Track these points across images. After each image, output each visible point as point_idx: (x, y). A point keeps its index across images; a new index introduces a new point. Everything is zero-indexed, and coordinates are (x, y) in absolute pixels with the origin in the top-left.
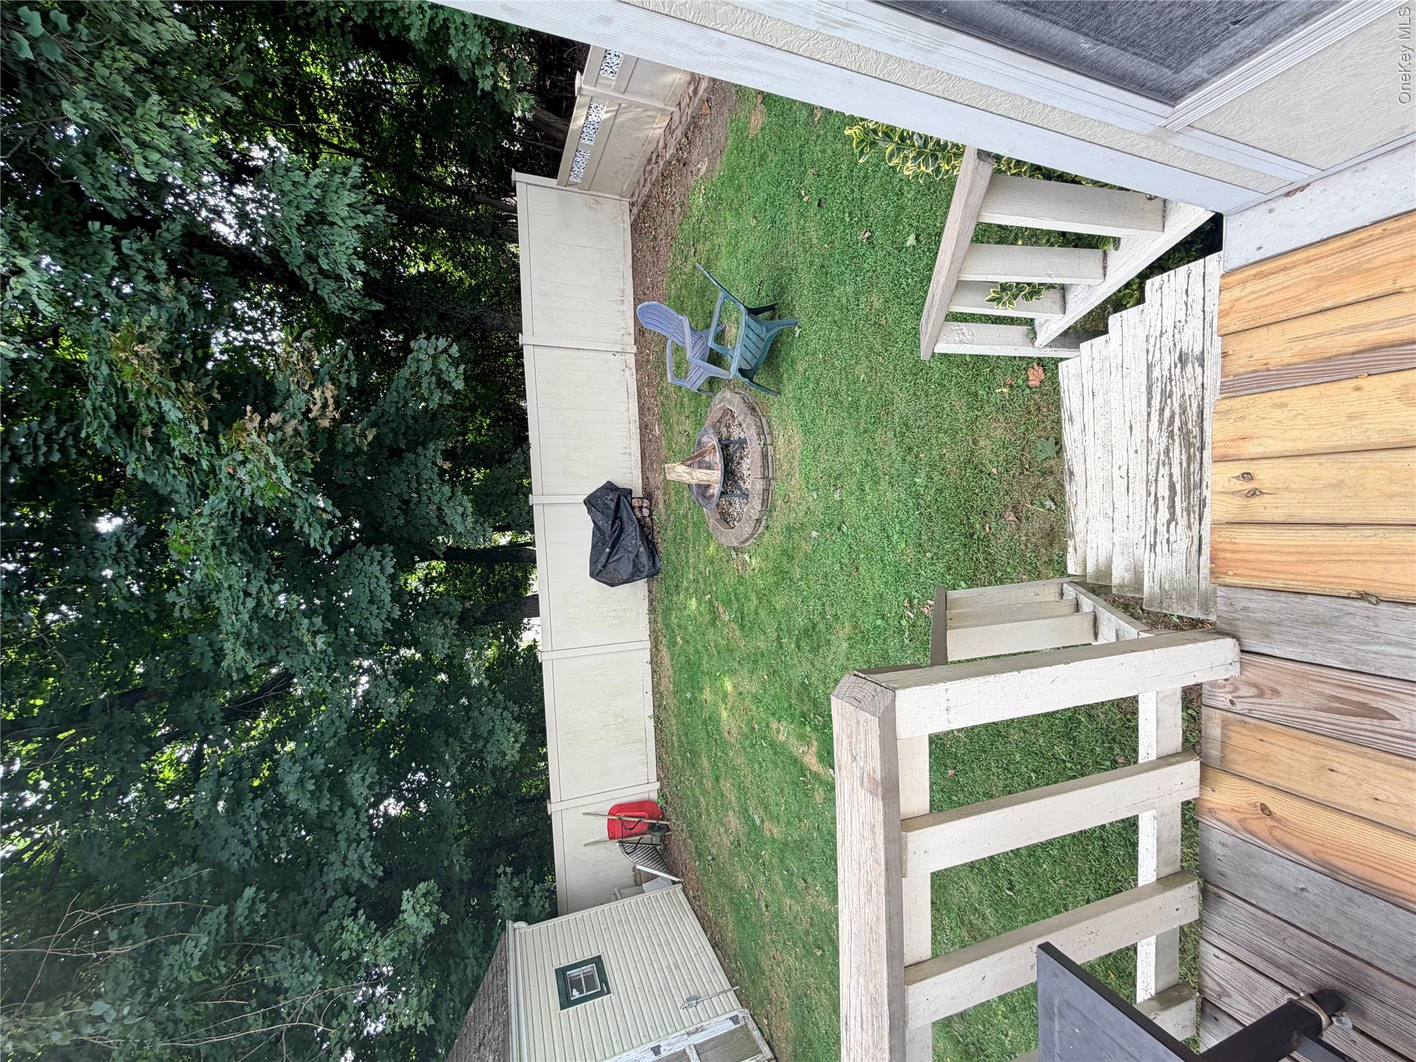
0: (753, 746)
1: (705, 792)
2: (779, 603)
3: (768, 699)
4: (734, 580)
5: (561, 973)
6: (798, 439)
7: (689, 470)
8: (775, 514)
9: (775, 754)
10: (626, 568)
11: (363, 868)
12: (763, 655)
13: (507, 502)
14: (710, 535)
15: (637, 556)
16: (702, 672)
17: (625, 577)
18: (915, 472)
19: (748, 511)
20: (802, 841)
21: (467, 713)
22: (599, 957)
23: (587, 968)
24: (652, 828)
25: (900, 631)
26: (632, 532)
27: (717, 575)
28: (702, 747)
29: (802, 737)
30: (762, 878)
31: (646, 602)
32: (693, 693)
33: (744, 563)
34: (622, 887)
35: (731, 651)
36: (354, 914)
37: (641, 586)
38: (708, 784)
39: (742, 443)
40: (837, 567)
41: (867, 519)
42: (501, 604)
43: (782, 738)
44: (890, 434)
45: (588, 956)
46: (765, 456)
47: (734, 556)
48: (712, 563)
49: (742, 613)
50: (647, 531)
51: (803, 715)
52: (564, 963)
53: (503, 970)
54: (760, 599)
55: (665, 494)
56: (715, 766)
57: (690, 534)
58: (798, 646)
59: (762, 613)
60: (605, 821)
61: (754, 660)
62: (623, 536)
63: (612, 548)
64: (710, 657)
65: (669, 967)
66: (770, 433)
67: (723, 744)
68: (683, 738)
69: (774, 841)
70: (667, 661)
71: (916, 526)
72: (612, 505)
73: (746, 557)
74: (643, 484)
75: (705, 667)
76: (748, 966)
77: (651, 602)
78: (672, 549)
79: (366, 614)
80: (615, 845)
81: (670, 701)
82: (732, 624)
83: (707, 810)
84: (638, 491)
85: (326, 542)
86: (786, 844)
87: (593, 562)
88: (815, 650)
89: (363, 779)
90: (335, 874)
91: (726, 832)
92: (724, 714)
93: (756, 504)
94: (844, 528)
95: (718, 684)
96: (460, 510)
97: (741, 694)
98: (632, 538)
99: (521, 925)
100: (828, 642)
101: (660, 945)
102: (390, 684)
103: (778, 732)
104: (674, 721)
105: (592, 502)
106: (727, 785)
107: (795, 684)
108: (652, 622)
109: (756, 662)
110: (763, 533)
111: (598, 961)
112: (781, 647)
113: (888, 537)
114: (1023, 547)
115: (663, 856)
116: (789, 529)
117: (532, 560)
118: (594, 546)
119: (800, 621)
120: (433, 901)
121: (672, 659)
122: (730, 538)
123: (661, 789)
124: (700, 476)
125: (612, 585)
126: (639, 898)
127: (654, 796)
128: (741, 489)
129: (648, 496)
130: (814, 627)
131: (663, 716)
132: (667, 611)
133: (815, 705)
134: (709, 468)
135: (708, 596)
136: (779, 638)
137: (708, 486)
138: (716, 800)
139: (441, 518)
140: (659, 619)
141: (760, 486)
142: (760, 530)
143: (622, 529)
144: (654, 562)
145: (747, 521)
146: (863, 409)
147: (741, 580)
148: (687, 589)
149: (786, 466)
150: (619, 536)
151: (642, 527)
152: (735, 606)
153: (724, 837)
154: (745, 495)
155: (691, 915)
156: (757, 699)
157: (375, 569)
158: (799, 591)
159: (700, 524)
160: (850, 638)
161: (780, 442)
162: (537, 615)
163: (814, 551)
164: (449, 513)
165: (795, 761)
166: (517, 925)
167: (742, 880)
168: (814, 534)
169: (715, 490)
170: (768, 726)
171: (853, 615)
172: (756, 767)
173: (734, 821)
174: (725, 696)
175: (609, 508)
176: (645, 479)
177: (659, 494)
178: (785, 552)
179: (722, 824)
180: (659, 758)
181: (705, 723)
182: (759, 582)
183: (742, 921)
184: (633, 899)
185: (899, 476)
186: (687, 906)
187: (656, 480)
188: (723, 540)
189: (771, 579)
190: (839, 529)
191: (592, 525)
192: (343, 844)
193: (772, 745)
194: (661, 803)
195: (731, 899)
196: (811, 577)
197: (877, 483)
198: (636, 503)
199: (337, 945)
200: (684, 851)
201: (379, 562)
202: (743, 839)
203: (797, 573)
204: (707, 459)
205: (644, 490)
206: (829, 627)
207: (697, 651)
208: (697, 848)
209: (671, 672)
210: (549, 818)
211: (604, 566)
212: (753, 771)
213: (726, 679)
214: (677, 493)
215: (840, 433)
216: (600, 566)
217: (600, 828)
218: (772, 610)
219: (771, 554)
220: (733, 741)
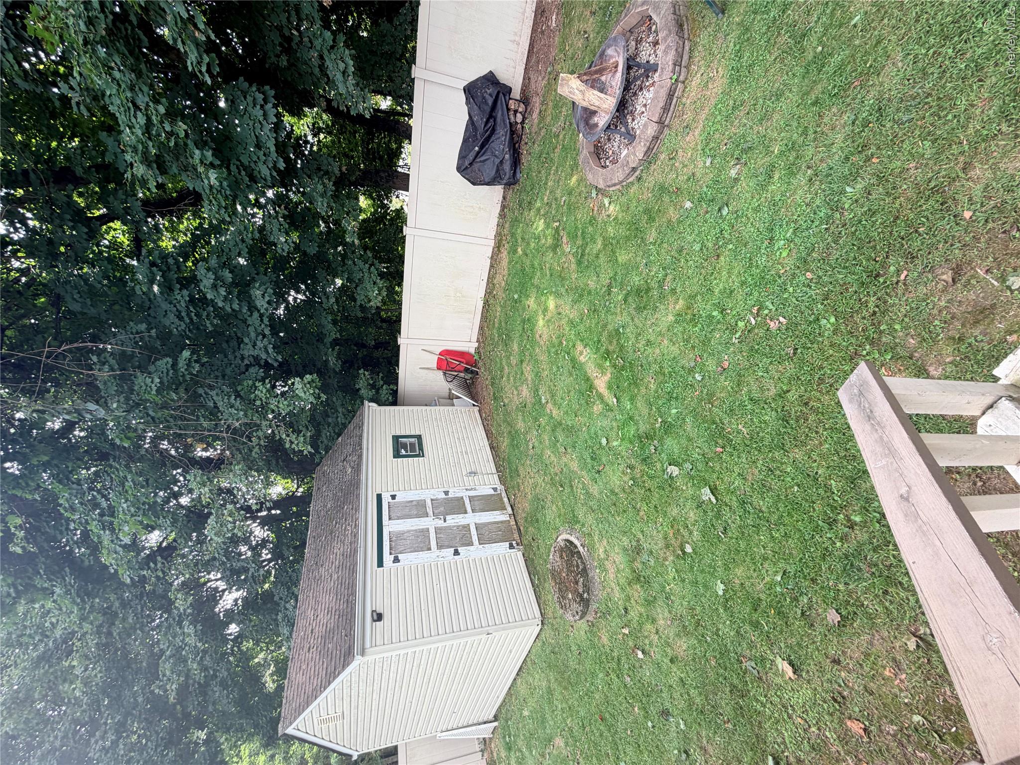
0: (557, 354)
1: (509, 365)
2: (622, 258)
3: (582, 328)
4: (586, 218)
5: (396, 438)
6: (718, 87)
7: (583, 87)
8: (653, 167)
9: (573, 367)
10: (489, 170)
11: (267, 353)
12: (589, 293)
13: (391, 67)
14: (576, 165)
15: (501, 162)
16: (533, 285)
17: (487, 180)
18: (853, 177)
19: (627, 156)
20: (572, 427)
21: (343, 260)
22: (420, 436)
23: (412, 440)
24: (466, 370)
25: (733, 329)
26: (502, 134)
27: (571, 208)
28: (516, 336)
29: (600, 367)
30: (535, 433)
31: (498, 208)
32: (520, 297)
33: (602, 206)
34: (440, 398)
35: (563, 279)
36: (263, 380)
37: (497, 191)
38: (514, 361)
39: (650, 69)
40: (697, 247)
41: (756, 210)
42: (377, 172)
43: (582, 359)
44: (847, 117)
45: (413, 433)
46: (671, 95)
47: (594, 195)
48: (570, 194)
49: (584, 251)
50: (516, 139)
51: (608, 352)
52: (398, 433)
53: (361, 427)
54: (605, 246)
55: (542, 104)
56: (522, 352)
57: (556, 155)
58: (625, 300)
59: (602, 259)
60: (436, 358)
61: (580, 294)
62: (493, 138)
63: (482, 147)
64: (543, 275)
65: (462, 452)
66: (687, 67)
67: (533, 343)
68: (503, 324)
69: (551, 417)
70: (505, 263)
71: (813, 240)
72: (490, 101)
73: (606, 201)
74: (524, 84)
75: (536, 281)
76: (510, 468)
77: (503, 207)
78: (534, 166)
79: (255, 158)
80: (441, 373)
81: (500, 294)
82: (571, 257)
83: (508, 377)
84: (516, 93)
85: (204, 69)
86: (560, 424)
87: (462, 157)
88: (639, 309)
89: (263, 296)
90: (247, 351)
91: (518, 395)
92: (541, 323)
93: (639, 150)
94: (725, 211)
95: (543, 298)
96: (342, 66)
97: (560, 314)
98: (500, 144)
99: (374, 405)
100: (655, 309)
101: (459, 439)
102: (281, 225)
103: (581, 353)
104: (499, 309)
105: (470, 91)
106: (527, 368)
107: (610, 327)
108: (500, 226)
109: (581, 296)
110: (632, 183)
111: (419, 437)
112: (609, 294)
113: (772, 239)
114: (935, 312)
115: (471, 388)
116: (663, 189)
117: (406, 134)
118: (465, 141)
119: (636, 280)
120: (316, 387)
121: (510, 263)
122: (598, 177)
123: (478, 348)
124: (590, 98)
125: (474, 184)
126: (450, 408)
127: (472, 351)
128: (626, 126)
129: (525, 100)
130: (648, 290)
131: (491, 302)
132: (515, 221)
133: (621, 350)
134: (602, 90)
135: (557, 224)
136: (610, 286)
137: (595, 112)
138: (516, 374)
139: (322, 68)
140: (507, 226)
141: (652, 130)
142: (631, 180)
143: (493, 130)
144: (515, 173)
145: (623, 166)
146: (829, 69)
147: (593, 221)
148: (539, 210)
149: (688, 116)
150: (489, 137)
151: (513, 132)
152: (579, 242)
153: (516, 398)
154: (631, 136)
155: (481, 427)
156: (571, 322)
157: (258, 112)
158: (647, 254)
159: (571, 149)
160: (678, 315)
161: (696, 81)
162: (406, 189)
163: (679, 222)
164: (330, 66)
165: (588, 379)
166: (371, 404)
167: (520, 425)
168: (688, 205)
169: (602, 120)
170: (574, 346)
171: (693, 297)
172: (555, 369)
173: (525, 392)
174: (546, 310)
175: (486, 103)
176: (527, 78)
177: (536, 101)
178: (647, 211)
179: (516, 389)
180: (481, 328)
181: (523, 321)
182: (610, 229)
183: (514, 446)
184: (446, 408)
185: (828, 175)
186: (479, 421)
187: (539, 83)
188: (590, 177)
189: (623, 231)
190: (720, 210)
191: (467, 117)
192: (253, 335)
193: (573, 360)
194: (476, 357)
195: (510, 432)
196: (665, 245)
197: (792, 174)
198: (512, 105)
199: (253, 396)
200: (487, 392)
201: (262, 106)
202: (529, 405)
203: (652, 236)
204: (603, 78)
205: (523, 91)
206: (662, 297)
207: (533, 266)
208: (494, 394)
209: (506, 272)
210: (399, 346)
211: (471, 164)
212: (551, 369)
213: (551, 298)
214: (556, 106)
215: (779, 95)
216: (467, 163)
217: (433, 361)
218: (613, 260)
219: (632, 208)
220: (542, 343)
